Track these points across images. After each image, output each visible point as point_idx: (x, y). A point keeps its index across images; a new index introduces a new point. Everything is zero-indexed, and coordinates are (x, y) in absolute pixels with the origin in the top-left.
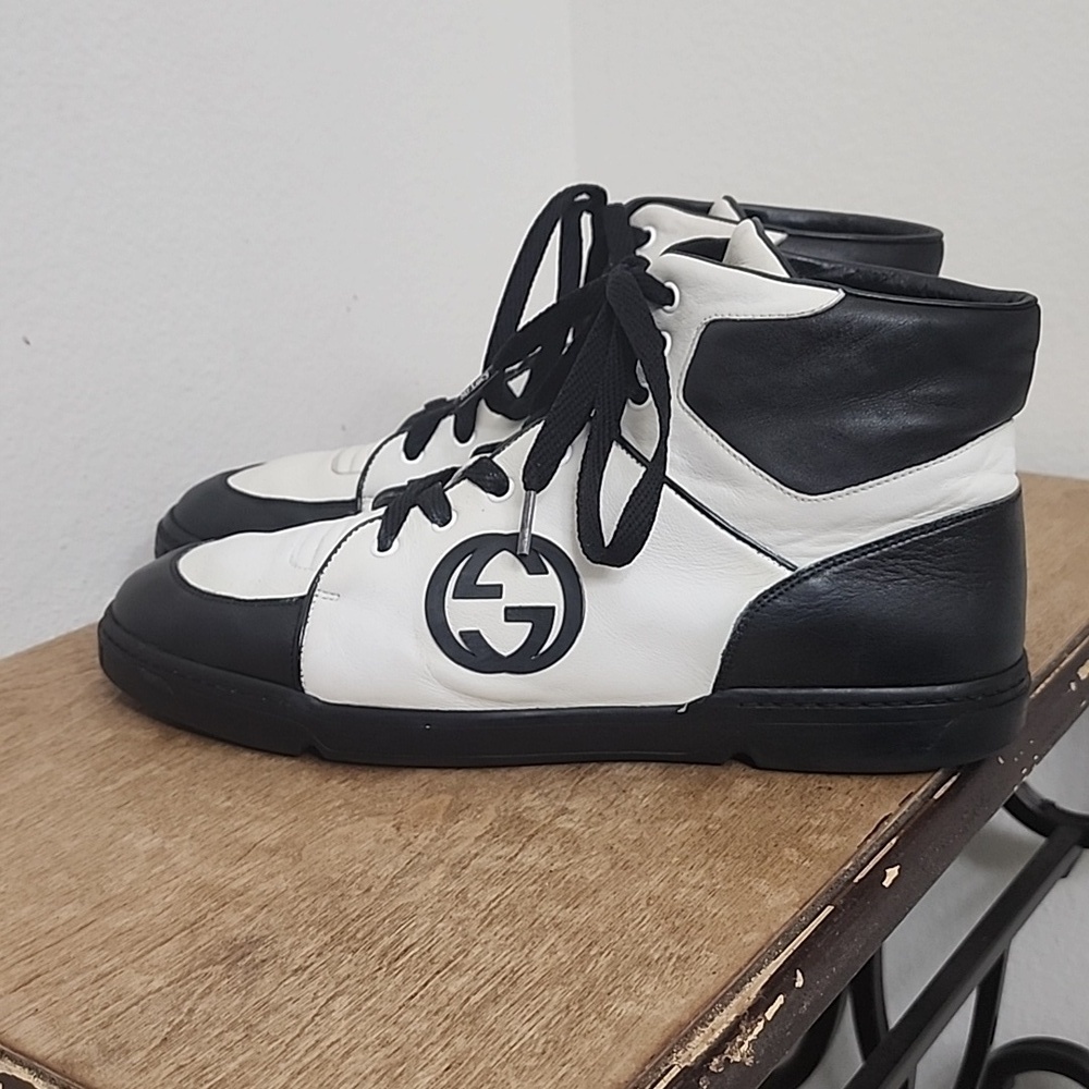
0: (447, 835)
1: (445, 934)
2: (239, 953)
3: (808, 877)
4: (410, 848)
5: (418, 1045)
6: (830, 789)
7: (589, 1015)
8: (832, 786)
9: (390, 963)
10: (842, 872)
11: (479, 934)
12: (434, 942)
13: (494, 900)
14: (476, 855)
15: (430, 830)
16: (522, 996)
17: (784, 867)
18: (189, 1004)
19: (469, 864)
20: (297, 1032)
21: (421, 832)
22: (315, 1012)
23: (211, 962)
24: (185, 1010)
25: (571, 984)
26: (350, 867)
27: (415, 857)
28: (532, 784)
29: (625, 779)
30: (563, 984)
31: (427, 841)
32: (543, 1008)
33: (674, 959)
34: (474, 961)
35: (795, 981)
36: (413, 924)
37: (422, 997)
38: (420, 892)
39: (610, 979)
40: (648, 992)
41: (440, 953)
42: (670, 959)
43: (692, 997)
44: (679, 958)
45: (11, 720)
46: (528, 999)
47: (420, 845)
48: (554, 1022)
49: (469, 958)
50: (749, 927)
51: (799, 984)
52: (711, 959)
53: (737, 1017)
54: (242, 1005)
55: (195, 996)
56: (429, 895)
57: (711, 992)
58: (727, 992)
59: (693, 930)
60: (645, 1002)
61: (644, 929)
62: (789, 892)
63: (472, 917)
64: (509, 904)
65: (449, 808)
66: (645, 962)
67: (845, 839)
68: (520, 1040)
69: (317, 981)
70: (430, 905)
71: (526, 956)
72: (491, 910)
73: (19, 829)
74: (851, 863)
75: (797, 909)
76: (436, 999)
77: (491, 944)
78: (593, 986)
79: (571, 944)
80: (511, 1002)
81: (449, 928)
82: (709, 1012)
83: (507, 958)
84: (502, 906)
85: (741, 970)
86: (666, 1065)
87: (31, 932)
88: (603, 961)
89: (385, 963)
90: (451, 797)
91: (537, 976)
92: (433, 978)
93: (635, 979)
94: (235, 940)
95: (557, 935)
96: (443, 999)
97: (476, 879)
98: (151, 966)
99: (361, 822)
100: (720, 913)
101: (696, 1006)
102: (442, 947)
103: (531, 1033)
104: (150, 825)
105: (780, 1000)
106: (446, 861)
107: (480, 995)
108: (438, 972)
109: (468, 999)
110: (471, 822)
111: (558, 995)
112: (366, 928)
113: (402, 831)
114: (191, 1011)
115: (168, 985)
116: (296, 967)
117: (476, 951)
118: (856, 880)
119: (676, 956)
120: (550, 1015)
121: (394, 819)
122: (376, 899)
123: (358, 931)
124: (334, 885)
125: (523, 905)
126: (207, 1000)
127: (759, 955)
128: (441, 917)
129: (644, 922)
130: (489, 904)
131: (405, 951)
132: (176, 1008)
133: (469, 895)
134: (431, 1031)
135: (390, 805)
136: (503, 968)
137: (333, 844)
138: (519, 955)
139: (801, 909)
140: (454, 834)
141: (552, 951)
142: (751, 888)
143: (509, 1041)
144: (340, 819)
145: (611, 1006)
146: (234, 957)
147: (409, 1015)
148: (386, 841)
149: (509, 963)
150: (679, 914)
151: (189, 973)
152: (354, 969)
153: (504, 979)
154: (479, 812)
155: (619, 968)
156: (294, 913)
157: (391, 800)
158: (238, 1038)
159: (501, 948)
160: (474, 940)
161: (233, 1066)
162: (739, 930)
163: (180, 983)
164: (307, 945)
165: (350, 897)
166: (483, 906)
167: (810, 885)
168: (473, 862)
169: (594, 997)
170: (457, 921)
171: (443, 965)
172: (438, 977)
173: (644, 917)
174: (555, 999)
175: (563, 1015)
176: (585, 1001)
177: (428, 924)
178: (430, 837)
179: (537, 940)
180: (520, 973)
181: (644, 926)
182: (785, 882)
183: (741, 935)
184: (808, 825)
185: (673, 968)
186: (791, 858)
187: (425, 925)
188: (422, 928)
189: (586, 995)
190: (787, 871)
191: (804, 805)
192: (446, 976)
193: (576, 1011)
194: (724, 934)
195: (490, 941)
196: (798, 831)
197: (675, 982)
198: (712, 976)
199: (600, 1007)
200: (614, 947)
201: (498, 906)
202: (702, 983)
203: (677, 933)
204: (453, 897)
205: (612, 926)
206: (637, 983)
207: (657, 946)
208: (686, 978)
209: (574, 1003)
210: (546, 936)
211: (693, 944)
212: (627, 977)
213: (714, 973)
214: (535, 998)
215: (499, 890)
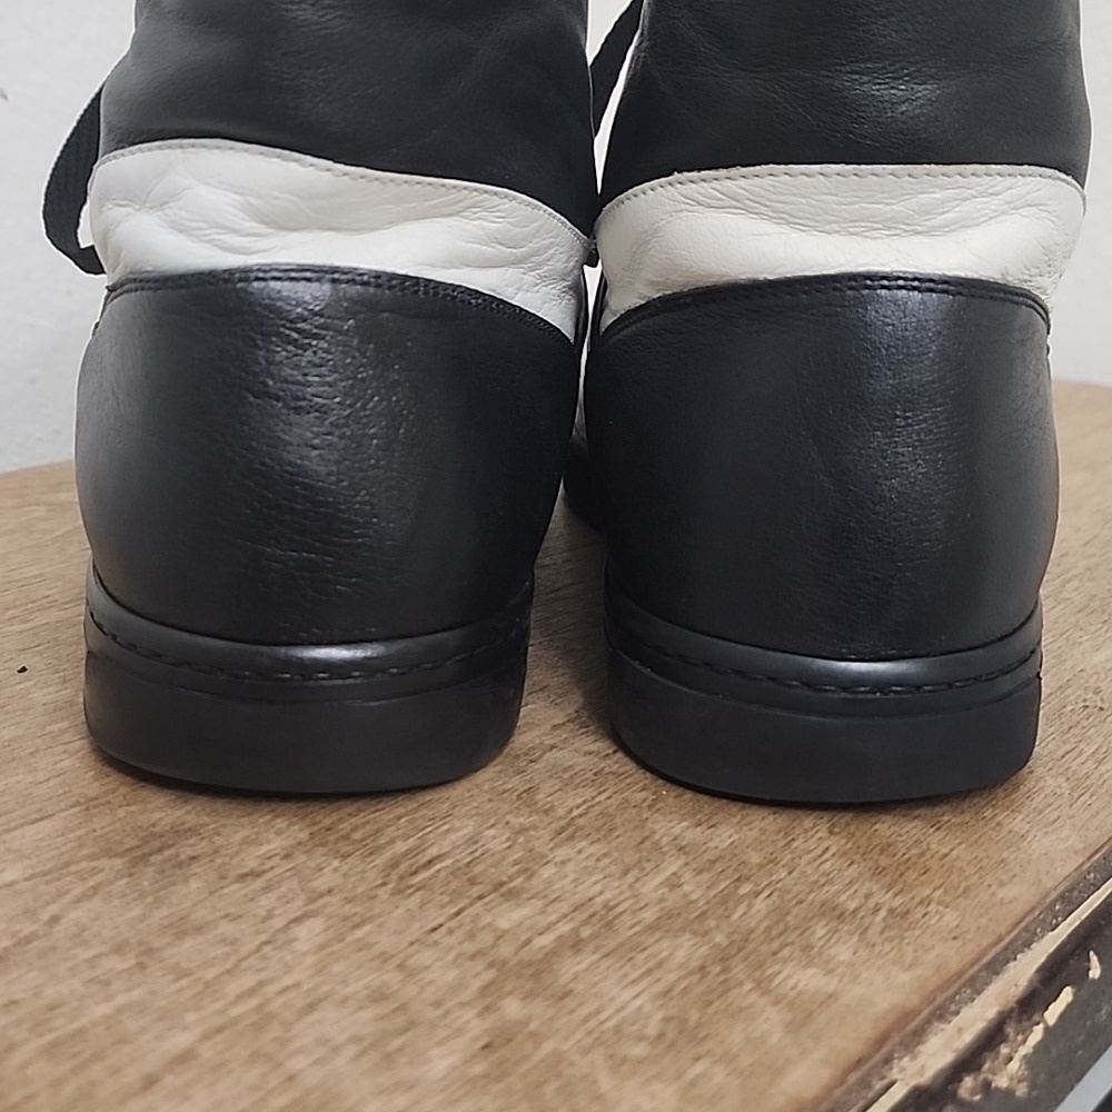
1: (497, 845)
2: (157, 844)
3: (1093, 817)
5: (437, 1004)
6: (1102, 709)
7: (741, 984)
8: (1106, 706)
9: (401, 878)
11: (551, 849)
12: (477, 854)
13: (578, 807)
14: (552, 747)
17: (1051, 800)
18: (54, 909)
19: (540, 757)
20: (229, 965)
22: (264, 937)
23: (108, 852)
24: (45, 916)
25: (706, 933)
30: (694, 933)
32: (659, 965)
33: (883, 913)
34: (541, 887)
35: (1089, 969)
36: (446, 827)
37: (451, 931)
39: (774, 933)
40: (842, 958)
41: (487, 869)
42: (876, 910)
43: (920, 971)
44: (891, 911)
46: (632, 950)
48: (678, 989)
49: (535, 881)
50: (1005, 878)
51: (1095, 972)
52: (946, 918)
53: (1001, 1014)
54: (142, 918)
55: (68, 898)
57: (954, 966)
58: (980, 970)
59: (912, 875)
60: (840, 970)
61: (827, 865)
62: (1064, 835)
63: (542, 825)
64: (601, 813)
66: (833, 913)
68: (619, 1010)
69: (277, 893)
70: (475, 804)
71: (630, 886)
72: (573, 819)
75: (1081, 860)
76: (473, 937)
77: (570, 866)
78: (746, 940)
79: (705, 876)
80: (605, 950)
81: (504, 838)
82: (952, 999)
83: (598, 888)
84: (591, 815)
85: (1001, 939)
86: (883, 1078)
88: (761, 905)
89: (394, 877)
91: (649, 916)
92: (471, 904)
93: (818, 935)
94: (154, 826)
95: (681, 861)
96: (486, 936)
97: (551, 777)
98: (8, 850)
100: (954, 853)
101: (930, 986)
102: (490, 862)
103: (638, 1002)
104: (62, 674)
105: (1067, 995)
107: (550, 937)
108: (481, 897)
109: (528, 942)
110: (545, 707)
111: (684, 951)
112: (368, 827)
114: (55, 919)
115: (26, 880)
116: (244, 871)
117: (546, 872)
119: (887, 907)
120: (672, 977)
123: (355, 829)
125: (626, 816)
126: (87, 905)
127: (1028, 920)
128: (492, 821)
129: (826, 856)
130: (571, 811)
131: (430, 862)
132: (30, 914)
133: (539, 797)
134: (460, 985)
136: (591, 899)
138: (616, 883)
139: (1089, 858)
141: (674, 883)
143: (598, 1012)
145: (779, 973)
146: (146, 849)
147: (426, 956)
149: (601, 893)
150: (882, 850)
151: (67, 864)
152: (340, 881)
153: (592, 916)
155: (789, 918)
158: (125, 966)
159: (589, 871)
160: (543, 857)
161: (103, 1009)
162: (989, 880)
163: (48, 878)
164: (269, 841)
166: (561, 812)
167: (1096, 829)
168: (548, 755)
170: (517, 827)
171: (490, 888)
172: (479, 904)
173: (827, 849)
174: (681, 954)
175: (695, 978)
176: (733, 962)
177: (470, 828)
179: (648, 866)
180: (620, 909)
181: (827, 860)
182: (1055, 821)
183: (994, 888)
184: (1078, 750)
185: (882, 925)
186: (1058, 791)
187: (466, 831)
188: (461, 834)
189: (734, 951)
190: (1055, 806)
191: (1067, 726)
192: (494, 904)
193: (718, 974)
194: (964, 884)
195: (569, 860)
196: (1063, 757)
197: (888, 947)
198: (952, 943)
199: (757, 974)
200: (779, 885)
201: (585, 814)
202: (936, 952)
203: (884, 876)
204: (515, 798)
205: (774, 856)
206: (822, 943)
207: (852, 891)
208: (906, 941)
209: (713, 963)
210: (664, 861)
211: (913, 893)
212: (804, 932)
213: (955, 938)
214: (645, 949)
215: (588, 793)
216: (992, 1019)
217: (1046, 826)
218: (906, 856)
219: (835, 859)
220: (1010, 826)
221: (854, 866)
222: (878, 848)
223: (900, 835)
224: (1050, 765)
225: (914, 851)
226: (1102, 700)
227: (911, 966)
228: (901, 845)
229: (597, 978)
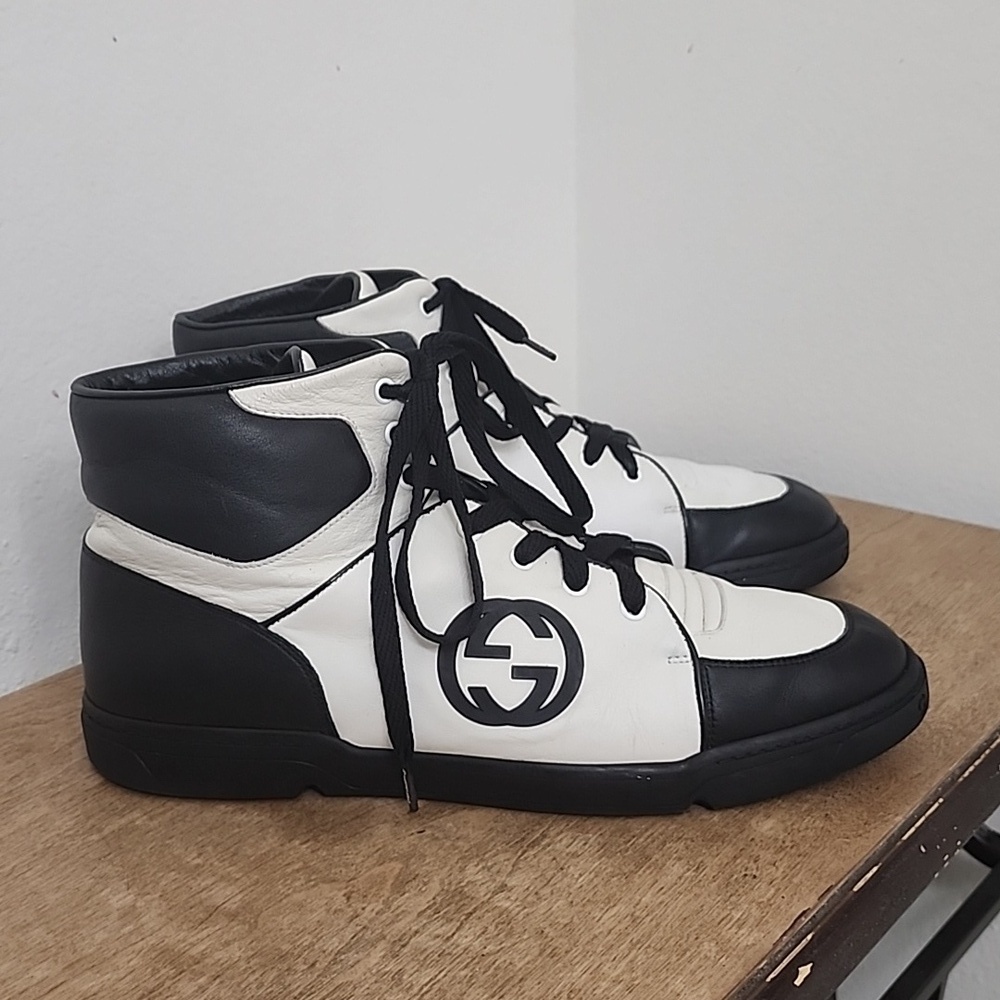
0: (393, 908)
3: (722, 976)
4: (357, 920)
6: (755, 877)
8: (757, 874)
10: (755, 971)
13: (426, 985)
14: (416, 932)
15: (377, 901)
17: (701, 963)
19: (408, 943)
21: (369, 904)
26: (301, 938)
27: (360, 932)
28: (477, 856)
29: (564, 854)
31: (374, 914)
38: (360, 969)
45: (17, 758)
47: (366, 918)
56: (368, 975)
62: (701, 993)
64: (439, 989)
65: (397, 878)
67: (763, 935)
70: (367, 986)
72: (423, 995)
73: (10, 877)
74: (765, 962)
84: (432, 992)
87: (7, 991)
90: (401, 866)
97: (413, 959)
99: (316, 888)
104: (126, 880)
106: (388, 937)
110: (415, 895)
113: (352, 900)
118: (768, 980)
121: (346, 888)
122: (319, 976)
124: (283, 957)
125: (453, 991)
130: (422, 989)
133: (405, 977)
135: (344, 870)
137: (288, 911)
140: (399, 907)
142: (667, 985)
144: (297, 884)
148: (335, 912)
154: (425, 884)
156: (243, 986)
157: (346, 866)
165: (296, 972)
166: (416, 990)
168: (412, 940)
178: (376, 910)
182: (700, 981)
184: (729, 917)
186: (709, 954)
190: (704, 967)
191: (729, 894)
196: (719, 923)
204: (390, 978)
215: (433, 972)
217: (693, 986)
224: (709, 931)
226: (757, 869)
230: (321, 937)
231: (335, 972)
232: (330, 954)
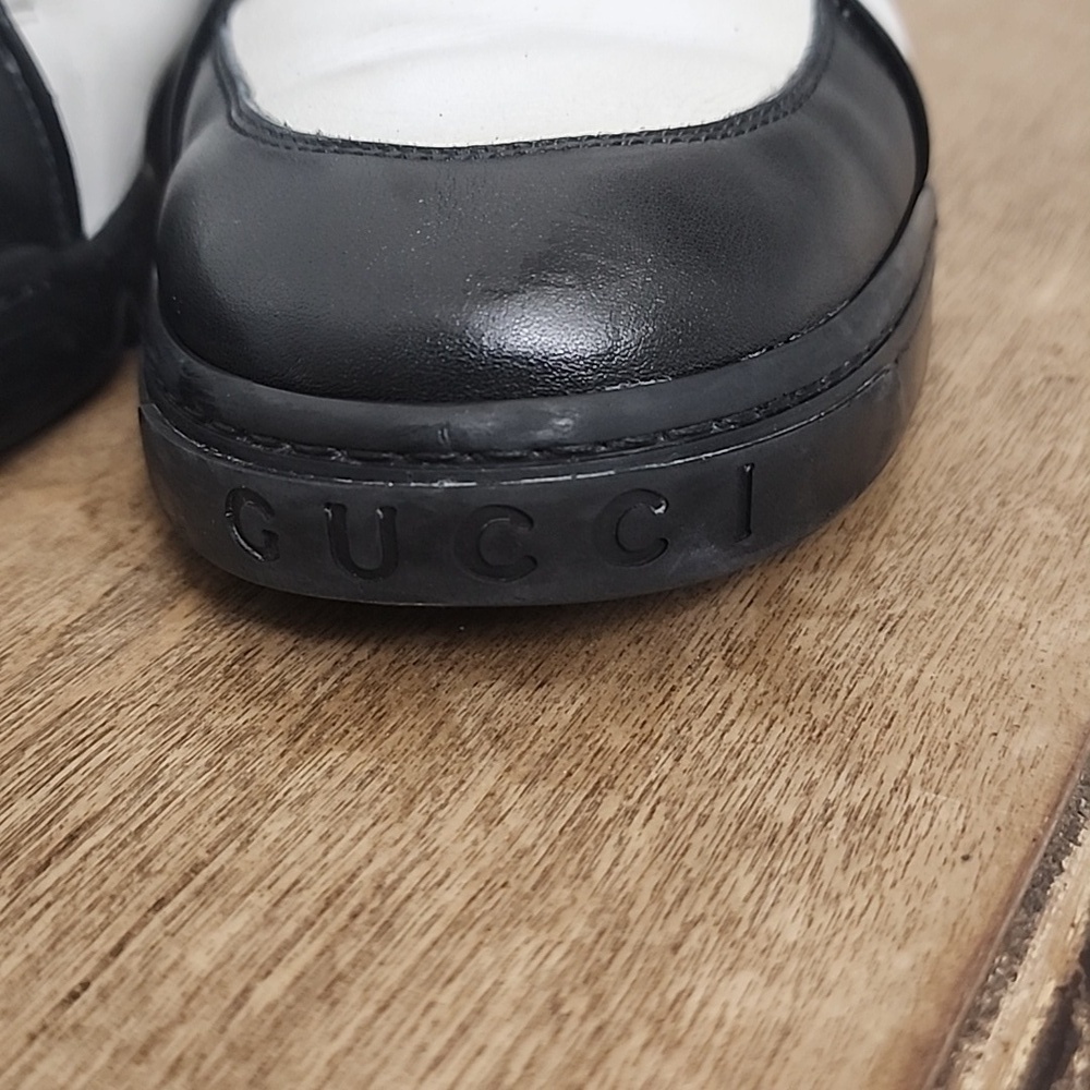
1: (189, 782)
6: (1070, 380)
7: (626, 1033)
11: (283, 777)
12: (155, 806)
16: (411, 974)
17: (1044, 550)
25: (555, 920)
27: (126, 578)
30: (535, 923)
32: (479, 1012)
33: (839, 821)
34: (265, 861)
36: (104, 755)
37: (103, 995)
39: (670, 898)
40: (792, 934)
41: (168, 841)
43: (924, 944)
44: (852, 815)
46: (430, 982)
48: (516, 1068)
50: (1014, 712)
52: (943, 815)
53: (1059, 991)
56: (155, 672)
57: (977, 923)
58: (1017, 914)
59: (869, 732)
60: (791, 969)
61: (732, 736)
70: (153, 699)
71: (419, 835)
76: (146, 1000)
77: (316, 804)
78: (623, 925)
79: (542, 790)
80: (379, 996)
81: (203, 761)
83: (364, 846)
88: (640, 837)
91: (452, 898)
92: (142, 924)
93: (743, 891)
95: (499, 767)
96: (168, 996)
101: (949, 977)
102: (177, 817)
107: (282, 978)
108: (160, 904)
109: (247, 991)
117: (274, 827)
119: (841, 812)
120: (503, 1039)
128: (182, 730)
129: (731, 714)
131: (71, 838)
133: (259, 668)
138: (395, 832)
141: (489, 815)
145: (688, 993)
148: (59, 543)
149: (369, 859)
150: (815, 689)
153: (354, 916)
155: (689, 860)
159: (345, 813)
160: (270, 793)
162: (991, 723)
169: (631, 960)
171: (176, 879)
172: (157, 920)
173: (729, 700)
174: (514, 978)
175: (542, 1036)
176: (608, 979)
177: (144, 752)
180: (401, 892)
181: (733, 722)
182: (1060, 589)
183: (1002, 736)
184: (1057, 455)
185: (844, 849)
186: (1049, 531)
187: (136, 758)
188: (126, 767)
189: (606, 957)
190: (1053, 561)
191: (1031, 415)
192: (184, 915)
193: (584, 1018)
194: (954, 738)
195: (314, 793)
196: (1040, 469)
197: (861, 897)
198: (963, 870)
199: (654, 1001)
200: (664, 788)
201: (337, 691)
202: (941, 893)
203: (828, 742)
204: (220, 677)
205: (648, 728)
206: (750, 907)
207: (781, 783)
208: (889, 879)
209: (573, 990)
210: (471, 770)
211: (879, 771)
212: (718, 888)
213: (966, 858)
214: (450, 980)
216: (1051, 1011)
217: (1049, 602)
218: (854, 695)
219: (744, 719)
220: (998, 610)
221: (777, 729)
222: (808, 684)
223: (837, 655)
224: (1026, 487)
225: (866, 682)
226: (1067, 364)
227: (908, 932)
228: (840, 674)
229: (371, 1067)
230: (21, 600)
231: (57, 677)
232: (42, 637)
